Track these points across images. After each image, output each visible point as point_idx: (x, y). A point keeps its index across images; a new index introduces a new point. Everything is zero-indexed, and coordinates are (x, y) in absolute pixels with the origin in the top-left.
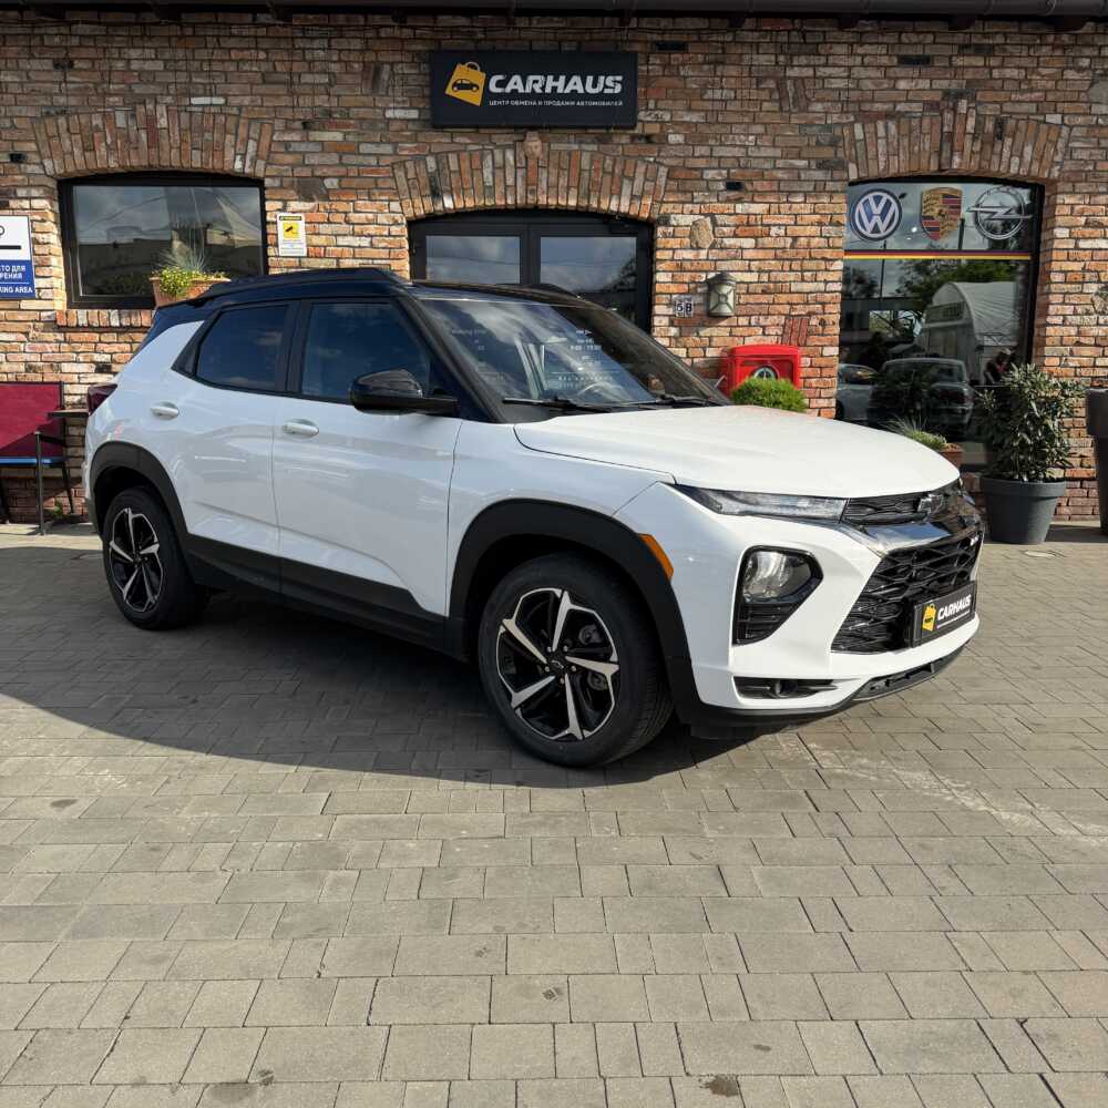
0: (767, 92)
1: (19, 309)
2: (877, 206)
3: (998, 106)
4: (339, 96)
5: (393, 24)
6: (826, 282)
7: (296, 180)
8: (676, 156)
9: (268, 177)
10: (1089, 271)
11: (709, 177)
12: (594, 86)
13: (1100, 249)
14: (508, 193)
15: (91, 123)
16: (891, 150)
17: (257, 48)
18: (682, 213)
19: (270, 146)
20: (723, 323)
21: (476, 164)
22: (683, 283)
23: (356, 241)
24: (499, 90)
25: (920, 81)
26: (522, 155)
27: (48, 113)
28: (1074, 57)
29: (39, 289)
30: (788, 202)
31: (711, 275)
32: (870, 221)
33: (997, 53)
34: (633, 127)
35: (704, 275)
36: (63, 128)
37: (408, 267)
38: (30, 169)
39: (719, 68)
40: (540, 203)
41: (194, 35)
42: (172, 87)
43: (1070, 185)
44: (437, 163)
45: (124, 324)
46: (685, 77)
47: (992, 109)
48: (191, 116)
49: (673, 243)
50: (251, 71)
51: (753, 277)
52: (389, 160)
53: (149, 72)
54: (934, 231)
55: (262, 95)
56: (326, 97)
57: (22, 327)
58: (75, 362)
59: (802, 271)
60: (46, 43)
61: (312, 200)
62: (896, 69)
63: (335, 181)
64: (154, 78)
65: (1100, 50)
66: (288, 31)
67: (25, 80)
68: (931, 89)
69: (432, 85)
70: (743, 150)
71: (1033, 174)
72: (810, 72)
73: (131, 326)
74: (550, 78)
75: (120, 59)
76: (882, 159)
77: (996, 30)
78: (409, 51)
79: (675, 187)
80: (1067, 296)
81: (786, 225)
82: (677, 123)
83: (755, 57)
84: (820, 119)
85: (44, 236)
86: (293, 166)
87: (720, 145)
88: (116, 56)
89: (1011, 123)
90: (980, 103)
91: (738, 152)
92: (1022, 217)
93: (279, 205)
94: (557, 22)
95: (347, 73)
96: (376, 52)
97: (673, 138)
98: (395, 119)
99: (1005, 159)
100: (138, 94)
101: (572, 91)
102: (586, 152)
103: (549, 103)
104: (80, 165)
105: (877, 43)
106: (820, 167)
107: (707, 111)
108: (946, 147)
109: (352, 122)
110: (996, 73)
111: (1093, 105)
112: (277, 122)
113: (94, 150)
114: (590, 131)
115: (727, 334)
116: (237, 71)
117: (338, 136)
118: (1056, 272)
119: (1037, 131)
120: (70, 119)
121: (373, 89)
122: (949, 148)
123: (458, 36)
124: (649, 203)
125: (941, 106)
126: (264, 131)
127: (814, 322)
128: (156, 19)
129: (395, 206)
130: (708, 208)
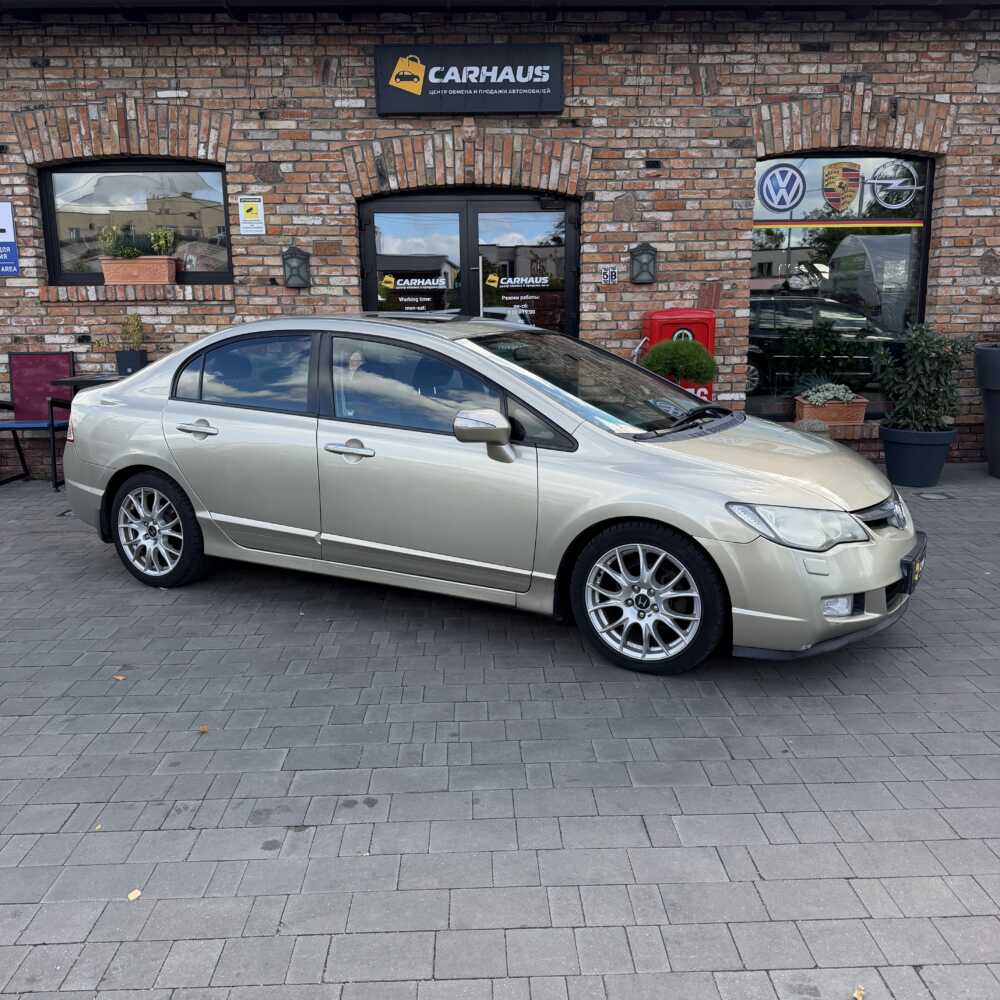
0: (682, 78)
1: (5, 286)
2: (783, 180)
3: (892, 87)
4: (291, 88)
5: (340, 21)
6: (737, 250)
7: (254, 164)
8: (599, 138)
9: (230, 162)
10: (977, 236)
11: (630, 156)
12: (525, 74)
13: (986, 216)
14: (448, 173)
15: (66, 116)
16: (794, 127)
17: (216, 46)
18: (606, 190)
19: (230, 136)
20: (645, 289)
21: (418, 148)
22: (611, 253)
23: (309, 220)
24: (437, 81)
25: (821, 66)
26: (460, 139)
27: (27, 108)
28: (961, 42)
29: (23, 268)
30: (701, 178)
31: (634, 246)
32: (776, 193)
33: (890, 39)
34: (560, 113)
35: (626, 246)
36: (41, 122)
37: (354, 241)
38: (13, 159)
39: (637, 56)
40: (477, 182)
41: (159, 34)
42: (139, 82)
43: (958, 158)
44: (382, 146)
45: (101, 299)
46: (609, 65)
47: (886, 90)
48: (157, 112)
49: (598, 217)
50: (212, 66)
51: (671, 247)
52: (338, 146)
53: (118, 68)
54: (836, 202)
55: (222, 88)
56: (276, 90)
57: (7, 303)
58: (57, 333)
59: (715, 241)
60: (24, 43)
61: (270, 183)
62: (800, 56)
63: (290, 165)
64: (123, 74)
65: (985, 36)
66: (244, 30)
67: (5, 77)
68: (831, 73)
69: (376, 76)
70: (660, 131)
71: (924, 149)
72: (718, 59)
73: (107, 301)
74: (484, 69)
75: (92, 57)
76: (787, 138)
77: (890, 18)
78: (356, 46)
79: (599, 166)
80: (956, 259)
81: (700, 200)
82: (600, 108)
83: (670, 47)
84: (731, 102)
85: (27, 220)
86: (251, 153)
87: (641, 126)
88: (89, 54)
89: (903, 103)
90: (876, 84)
91: (655, 133)
92: (915, 188)
93: (239, 188)
94: (492, 18)
95: (299, 66)
96: (325, 46)
97: (596, 122)
98: (343, 108)
99: (897, 136)
100: (109, 90)
102: (516, 135)
103: (483, 91)
104: (58, 156)
105: (782, 32)
106: (731, 145)
107: (627, 96)
108: (843, 126)
109: (305, 111)
110: (890, 58)
111: (979, 86)
112: (235, 111)
113: (70, 140)
114: (521, 116)
115: (648, 299)
116: (200, 66)
117: (292, 124)
118: (946, 237)
119: (927, 111)
120: (47, 112)
121: (323, 81)
122: (848, 127)
123: (398, 32)
124: (576, 181)
125: (841, 90)
126: (224, 122)
127: (727, 287)
128: (124, 21)
129: (345, 188)
130: (629, 185)
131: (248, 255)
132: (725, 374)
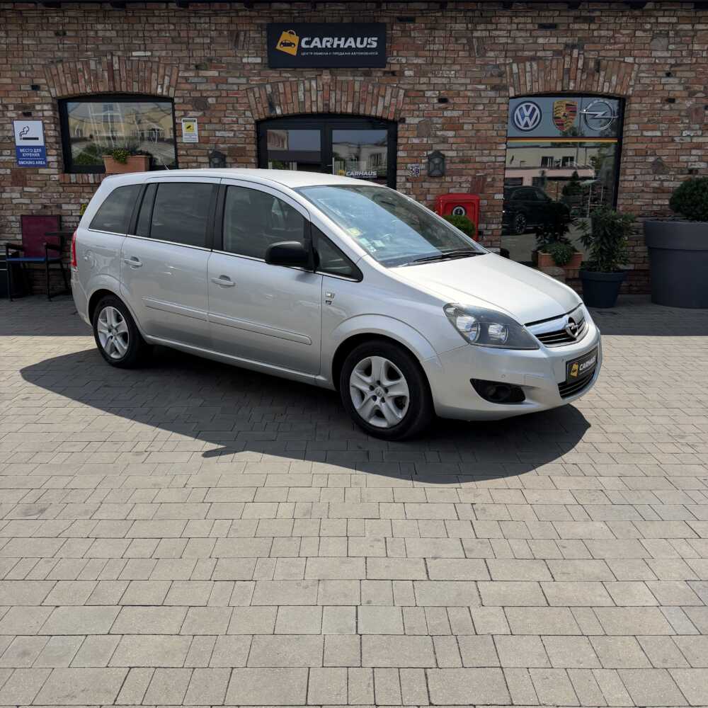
0: (462, 45)
1: (38, 174)
2: (527, 110)
3: (597, 53)
4: (215, 50)
5: (246, 9)
6: (495, 156)
7: (191, 98)
8: (409, 83)
9: (177, 97)
10: (650, 149)
11: (428, 95)
12: (362, 43)
13: (656, 136)
14: (313, 105)
15: (76, 67)
16: (533, 78)
17: (169, 23)
18: (413, 116)
19: (177, 80)
20: (437, 180)
21: (294, 88)
22: (413, 157)
23: (226, 134)
24: (308, 46)
25: (551, 38)
26: (321, 84)
27: (52, 62)
28: (641, 24)
29: (49, 162)
30: (474, 110)
31: (430, 153)
32: (523, 120)
33: (596, 22)
34: (384, 67)
35: (425, 153)
36: (60, 70)
37: (254, 147)
38: (43, 94)
39: (434, 32)
40: (331, 111)
41: (133, 16)
42: (122, 46)
43: (639, 98)
44: (272, 88)
45: (97, 182)
46: (415, 37)
47: (592, 55)
48: (132, 64)
49: (407, 134)
50: (166, 37)
52: (242, 87)
53: (108, 37)
54: (561, 125)
55: (172, 50)
56: (208, 51)
57: (41, 185)
58: (69, 203)
59: (482, 150)
60: (51, 20)
61: (201, 110)
62: (537, 32)
63: (214, 99)
64: (111, 41)
65: (657, 20)
66: (186, 14)
67: (39, 43)
68: (557, 43)
69: (268, 43)
70: (448, 80)
71: (617, 92)
72: (485, 34)
74: (336, 39)
75: (92, 30)
76: (529, 84)
77: (595, 8)
78: (255, 24)
79: (409, 102)
80: (636, 164)
81: (473, 124)
82: (410, 64)
83: (454, 25)
84: (492, 61)
85: (52, 132)
86: (190, 91)
87: (436, 76)
88: (90, 28)
89: (604, 63)
90: (586, 51)
91: (444, 81)
92: (613, 117)
93: (182, 113)
94: (341, 7)
95: (220, 37)
96: (237, 24)
97: (407, 73)
98: (248, 63)
99: (600, 84)
100: (102, 51)
101: (349, 46)
102: (357, 81)
103: (336, 53)
104: (71, 92)
105: (525, 16)
106: (494, 88)
107: (427, 57)
108: (566, 77)
109: (224, 65)
110: (596, 33)
111: (653, 52)
112: (181, 66)
113: (78, 83)
114: (360, 69)
115: (438, 186)
116: (158, 36)
117: (214, 73)
118: (631, 150)
119: (619, 67)
120: (64, 65)
121: (235, 45)
122: (568, 78)
123: (283, 15)
124: (394, 110)
125: (564, 53)
126: (174, 71)
127: (489, 180)
128: (111, 8)
129: (248, 113)
130: (428, 114)
131: (187, 155)
132: (488, 235)
